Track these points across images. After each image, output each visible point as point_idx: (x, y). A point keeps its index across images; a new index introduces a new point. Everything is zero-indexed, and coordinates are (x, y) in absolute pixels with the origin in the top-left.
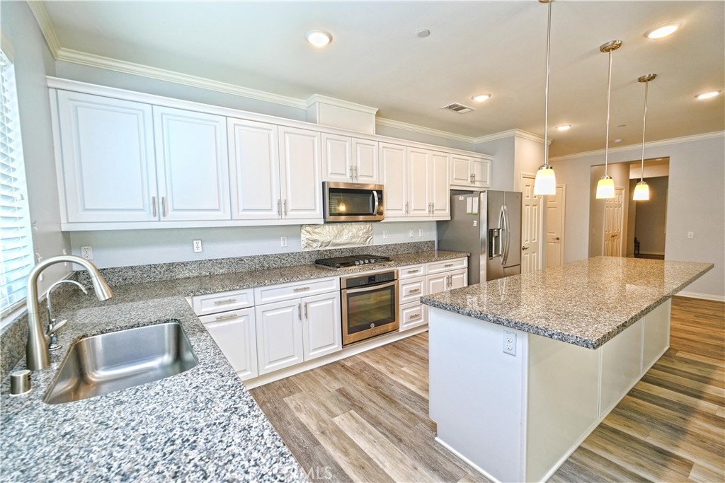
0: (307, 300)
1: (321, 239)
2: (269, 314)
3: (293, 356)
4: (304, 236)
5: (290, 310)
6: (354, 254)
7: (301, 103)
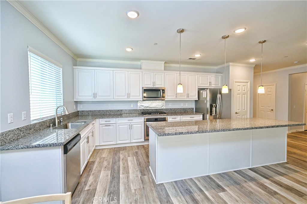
0: (132, 124)
1: (145, 106)
2: (120, 126)
3: (127, 140)
4: (139, 104)
5: (127, 126)
6: (157, 111)
7: (138, 63)
